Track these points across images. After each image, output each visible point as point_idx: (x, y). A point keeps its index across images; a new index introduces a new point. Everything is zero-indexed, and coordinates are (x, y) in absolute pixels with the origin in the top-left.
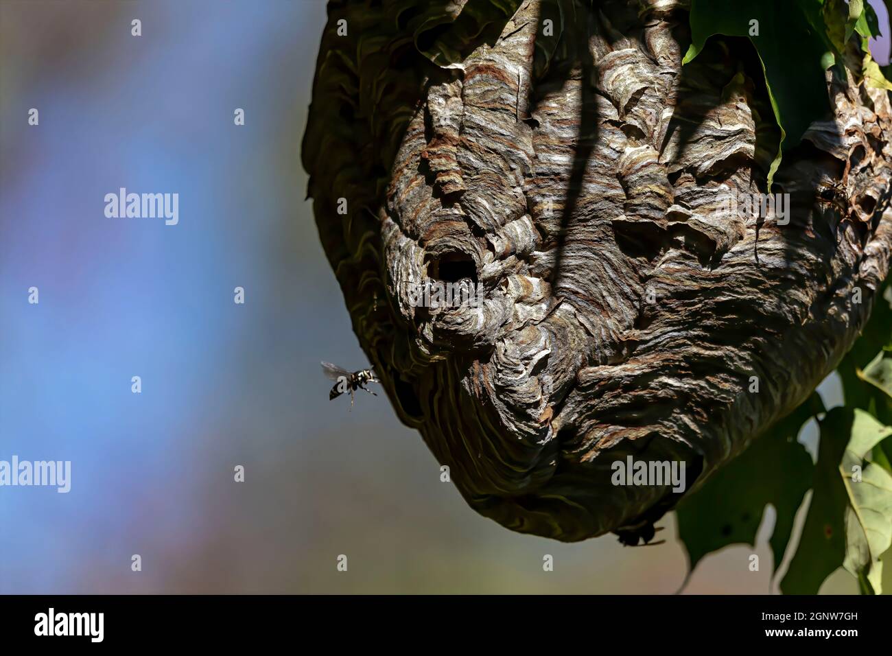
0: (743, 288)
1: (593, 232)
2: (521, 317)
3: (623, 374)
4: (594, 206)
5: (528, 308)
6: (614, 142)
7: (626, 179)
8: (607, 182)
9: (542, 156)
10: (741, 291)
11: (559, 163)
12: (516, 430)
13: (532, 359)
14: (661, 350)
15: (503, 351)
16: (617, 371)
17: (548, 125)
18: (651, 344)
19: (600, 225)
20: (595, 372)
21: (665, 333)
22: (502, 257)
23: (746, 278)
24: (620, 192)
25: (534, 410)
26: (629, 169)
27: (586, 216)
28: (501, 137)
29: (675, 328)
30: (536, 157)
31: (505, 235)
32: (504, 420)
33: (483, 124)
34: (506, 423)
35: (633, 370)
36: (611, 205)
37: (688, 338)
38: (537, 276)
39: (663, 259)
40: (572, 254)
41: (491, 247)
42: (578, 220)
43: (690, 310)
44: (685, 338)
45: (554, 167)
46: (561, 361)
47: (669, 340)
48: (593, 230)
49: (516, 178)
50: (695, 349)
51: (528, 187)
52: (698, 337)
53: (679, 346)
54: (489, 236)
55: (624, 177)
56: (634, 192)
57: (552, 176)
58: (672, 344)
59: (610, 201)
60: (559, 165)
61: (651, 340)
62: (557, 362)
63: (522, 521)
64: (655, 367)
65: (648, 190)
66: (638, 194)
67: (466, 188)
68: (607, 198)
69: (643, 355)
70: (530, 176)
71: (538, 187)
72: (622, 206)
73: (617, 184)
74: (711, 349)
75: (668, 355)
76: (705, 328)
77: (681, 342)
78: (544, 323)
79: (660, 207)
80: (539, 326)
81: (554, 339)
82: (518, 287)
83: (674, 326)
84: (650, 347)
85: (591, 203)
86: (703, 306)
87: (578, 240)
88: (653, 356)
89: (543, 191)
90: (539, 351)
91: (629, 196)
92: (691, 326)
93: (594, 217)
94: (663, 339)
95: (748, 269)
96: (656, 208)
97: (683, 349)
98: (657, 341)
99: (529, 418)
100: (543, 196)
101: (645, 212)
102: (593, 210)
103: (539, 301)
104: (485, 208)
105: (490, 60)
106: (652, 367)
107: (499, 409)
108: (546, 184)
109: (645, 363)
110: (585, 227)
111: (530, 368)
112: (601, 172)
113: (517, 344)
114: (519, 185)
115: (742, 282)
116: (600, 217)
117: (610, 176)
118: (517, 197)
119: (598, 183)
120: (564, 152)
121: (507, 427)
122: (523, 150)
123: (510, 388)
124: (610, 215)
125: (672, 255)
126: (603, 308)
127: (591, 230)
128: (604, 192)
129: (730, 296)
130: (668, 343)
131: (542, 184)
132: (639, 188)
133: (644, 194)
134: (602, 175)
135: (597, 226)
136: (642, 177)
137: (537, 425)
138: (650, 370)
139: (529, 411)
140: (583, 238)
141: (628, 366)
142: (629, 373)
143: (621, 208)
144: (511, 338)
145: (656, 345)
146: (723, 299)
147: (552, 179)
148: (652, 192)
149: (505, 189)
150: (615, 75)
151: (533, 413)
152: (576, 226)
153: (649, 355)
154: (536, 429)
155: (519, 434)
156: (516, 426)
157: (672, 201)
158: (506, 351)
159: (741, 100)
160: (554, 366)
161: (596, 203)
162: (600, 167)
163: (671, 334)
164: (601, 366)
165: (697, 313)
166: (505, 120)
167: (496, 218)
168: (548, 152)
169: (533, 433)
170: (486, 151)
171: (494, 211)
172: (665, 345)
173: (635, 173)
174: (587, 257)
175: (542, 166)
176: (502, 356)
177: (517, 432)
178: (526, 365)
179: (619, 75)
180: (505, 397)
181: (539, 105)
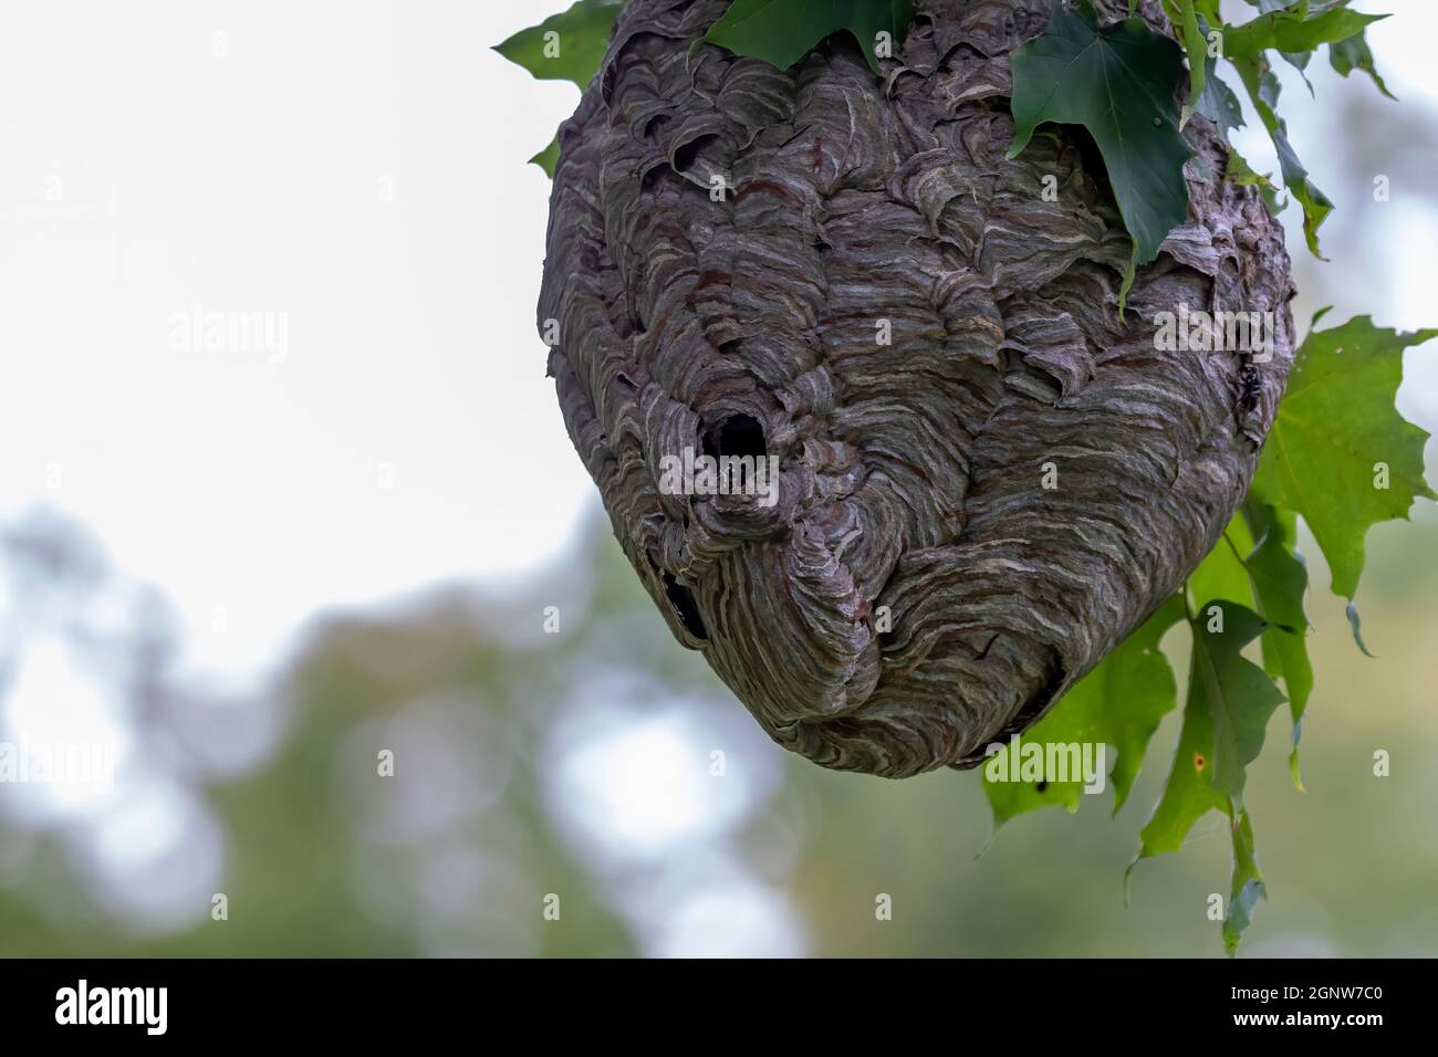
2: (822, 491)
5: (831, 479)
6: (928, 266)
8: (920, 315)
15: (803, 534)
17: (842, 249)
22: (796, 417)
30: (830, 290)
31: (798, 390)
33: (760, 253)
38: (841, 438)
39: (996, 410)
41: (780, 406)
45: (853, 300)
49: (807, 319)
51: (822, 329)
54: (778, 392)
56: (954, 326)
63: (838, 753)
67: (745, 336)
71: (835, 327)
78: (853, 498)
80: (846, 502)
82: (816, 455)
90: (848, 532)
91: (950, 333)
103: (844, 470)
104: (770, 358)
105: (767, 175)
111: (838, 554)
113: (821, 525)
114: (811, 328)
118: (809, 342)
119: (909, 317)
125: (1006, 404)
126: (925, 476)
144: (812, 518)
150: (922, 181)
157: (1002, 335)
158: (806, 533)
159: (1081, 206)
167: (784, 370)
171: (782, 361)
174: (900, 412)
175: (839, 300)
176: (802, 540)
178: (832, 550)
179: (927, 181)
181: (830, 225)
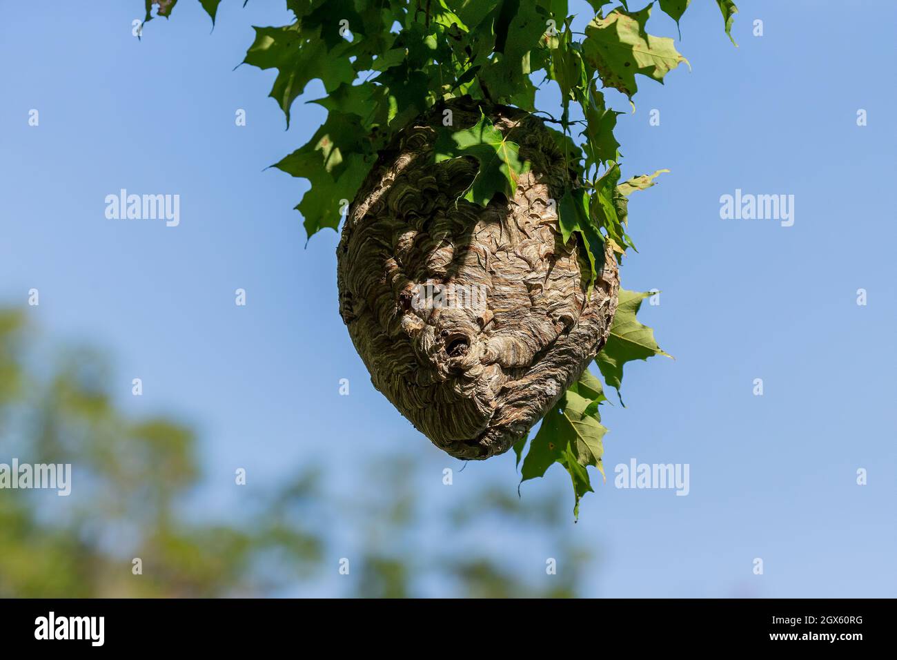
3: (521, 384)
9: (497, 287)
10: (570, 345)
14: (536, 373)
17: (499, 273)
20: (511, 384)
21: (539, 365)
22: (478, 334)
23: (573, 339)
24: (530, 303)
25: (491, 402)
26: (534, 292)
27: (515, 314)
29: (543, 363)
30: (494, 288)
32: (479, 407)
33: (470, 273)
34: (479, 409)
35: (524, 382)
42: (511, 316)
44: (546, 367)
47: (540, 368)
50: (548, 372)
51: (489, 302)
52: (550, 366)
56: (536, 302)
58: (541, 370)
69: (530, 376)
70: (491, 296)
71: (495, 301)
74: (554, 371)
75: (539, 375)
76: (554, 362)
77: (544, 369)
83: (543, 361)
84: (532, 372)
85: (517, 308)
87: (510, 325)
88: (533, 376)
89: (497, 303)
91: (533, 305)
92: (549, 361)
94: (538, 368)
97: (543, 372)
98: (535, 368)
99: (489, 406)
100: (497, 305)
105: (472, 244)
106: (531, 381)
107: (477, 402)
109: (529, 379)
115: (571, 341)
121: (480, 411)
122: (488, 285)
129: (566, 347)
134: (522, 295)
137: (490, 408)
139: (489, 403)
140: (512, 324)
142: (524, 384)
145: (534, 370)
152: (511, 318)
156: (484, 410)
162: (522, 292)
163: (541, 366)
164: (514, 381)
165: (552, 355)
172: (537, 370)
173: (537, 294)
180: (480, 397)
181: (494, 264)
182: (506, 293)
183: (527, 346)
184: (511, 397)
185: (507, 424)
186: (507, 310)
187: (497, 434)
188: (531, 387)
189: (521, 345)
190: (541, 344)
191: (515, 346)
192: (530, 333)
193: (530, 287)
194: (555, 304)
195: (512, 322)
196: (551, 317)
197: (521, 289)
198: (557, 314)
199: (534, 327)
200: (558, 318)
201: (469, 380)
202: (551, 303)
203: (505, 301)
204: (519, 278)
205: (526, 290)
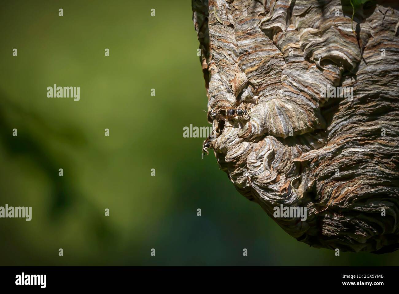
0: (369, 87)
1: (275, 78)
3: (325, 152)
4: (268, 64)
7: (277, 44)
9: (239, 43)
10: (369, 89)
11: (245, 45)
12: (268, 199)
13: (263, 158)
14: (341, 133)
16: (321, 151)
18: (333, 131)
19: (277, 73)
20: (307, 156)
21: (339, 123)
23: (368, 81)
24: (278, 52)
25: (273, 186)
26: (277, 38)
27: (267, 70)
28: (220, 38)
29: (343, 119)
32: (261, 195)
34: (262, 197)
35: (329, 149)
36: (276, 61)
37: (355, 123)
40: (270, 93)
42: (264, 73)
43: (346, 107)
44: (352, 123)
46: (283, 154)
47: (342, 127)
48: (274, 77)
50: (362, 128)
52: (359, 120)
53: (351, 128)
55: (276, 43)
57: (245, 53)
58: (346, 129)
59: (276, 58)
60: (245, 46)
61: (331, 130)
62: (281, 155)
64: (343, 144)
65: (289, 47)
66: (285, 51)
68: (273, 57)
69: (332, 139)
70: (238, 56)
72: (283, 60)
73: (275, 48)
74: (372, 125)
75: (346, 135)
77: (349, 126)
79: (300, 55)
81: (275, 143)
83: (341, 118)
84: (333, 134)
85: (266, 62)
86: (352, 103)
87: (270, 85)
88: (338, 138)
89: (245, 62)
92: (351, 116)
93: (272, 70)
94: (338, 127)
95: (366, 76)
96: (298, 56)
97: (353, 129)
98: (335, 129)
99: (272, 191)
100: (245, 65)
101: (293, 60)
102: (268, 66)
106: (339, 144)
107: (257, 190)
108: (245, 58)
109: (335, 143)
110: (269, 76)
112: (265, 44)
115: (367, 84)
116: (274, 69)
117: (270, 44)
120: (246, 38)
121: (264, 199)
122: (231, 43)
123: (255, 177)
124: (278, 66)
127: (273, 77)
128: (270, 54)
129: (364, 93)
130: (342, 129)
131: (243, 59)
132: (284, 47)
133: (288, 50)
134: (266, 45)
135: (275, 74)
136: (283, 41)
137: (279, 193)
138: (339, 146)
139: (270, 187)
140: (271, 83)
141: (327, 147)
142: (329, 151)
143: (283, 61)
145: (335, 131)
146: (361, 96)
147: (245, 55)
148: (291, 48)
149: (230, 66)
151: (273, 187)
152: (265, 77)
153: (335, 138)
154: (279, 196)
155: (271, 201)
156: (268, 197)
160: (280, 158)
161: (268, 62)
162: (263, 41)
163: (341, 124)
164: (311, 151)
165: (350, 108)
166: (220, 28)
168: (240, 40)
169: (279, 198)
170: (217, 48)
172: (341, 130)
173: (280, 40)
177: (269, 200)
180: (256, 182)
182: (246, 48)
183: (297, 106)
184: (322, 170)
185: (342, 203)
186: (256, 68)
187: (335, 218)
188: (346, 152)
189: (289, 106)
190: (314, 99)
191: (282, 110)
192: (293, 89)
193: (271, 33)
194: (308, 46)
195: (269, 80)
196: (313, 62)
197: (261, 38)
198: (315, 57)
199: (294, 80)
200: (318, 62)
201: (232, 165)
202: (304, 46)
203: (250, 57)
204: (255, 26)
205: (267, 39)
